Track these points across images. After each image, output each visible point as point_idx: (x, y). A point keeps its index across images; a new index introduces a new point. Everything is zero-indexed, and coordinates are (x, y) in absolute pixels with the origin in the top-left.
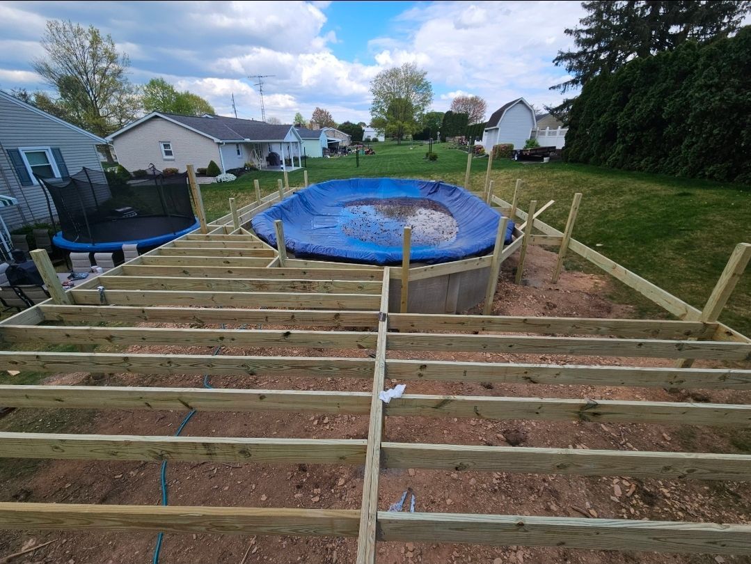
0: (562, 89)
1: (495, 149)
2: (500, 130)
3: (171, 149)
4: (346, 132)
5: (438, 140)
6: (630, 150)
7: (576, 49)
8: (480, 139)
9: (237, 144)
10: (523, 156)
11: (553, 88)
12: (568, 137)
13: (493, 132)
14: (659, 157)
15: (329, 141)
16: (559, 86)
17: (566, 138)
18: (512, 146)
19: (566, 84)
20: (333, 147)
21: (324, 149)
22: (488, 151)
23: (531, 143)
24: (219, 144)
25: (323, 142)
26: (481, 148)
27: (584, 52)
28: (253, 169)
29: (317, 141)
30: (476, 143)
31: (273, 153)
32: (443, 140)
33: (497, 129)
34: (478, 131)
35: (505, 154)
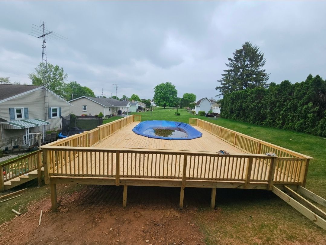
0: (219, 96)
1: (199, 112)
2: (200, 107)
3: (86, 108)
4: (144, 103)
5: (179, 108)
6: (237, 116)
7: (222, 86)
8: (194, 109)
9: (109, 107)
10: (208, 116)
11: (217, 96)
12: (221, 110)
13: (198, 107)
14: (245, 118)
15: (139, 106)
16: (218, 95)
17: (220, 111)
18: (204, 112)
19: (220, 95)
20: (140, 108)
21: (137, 109)
22: (197, 113)
23: (211, 112)
24: (104, 107)
25: (137, 107)
26: (194, 112)
27: (224, 87)
28: (113, 116)
29: (135, 107)
30: (193, 110)
31: (120, 110)
32: (181, 108)
33: (199, 106)
34: (193, 106)
35: (202, 114)
